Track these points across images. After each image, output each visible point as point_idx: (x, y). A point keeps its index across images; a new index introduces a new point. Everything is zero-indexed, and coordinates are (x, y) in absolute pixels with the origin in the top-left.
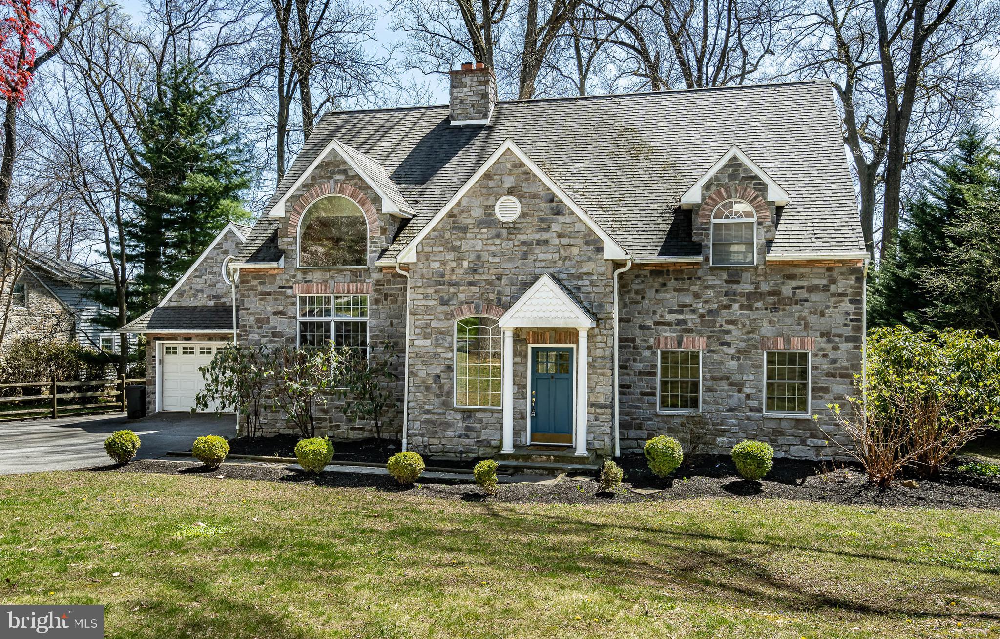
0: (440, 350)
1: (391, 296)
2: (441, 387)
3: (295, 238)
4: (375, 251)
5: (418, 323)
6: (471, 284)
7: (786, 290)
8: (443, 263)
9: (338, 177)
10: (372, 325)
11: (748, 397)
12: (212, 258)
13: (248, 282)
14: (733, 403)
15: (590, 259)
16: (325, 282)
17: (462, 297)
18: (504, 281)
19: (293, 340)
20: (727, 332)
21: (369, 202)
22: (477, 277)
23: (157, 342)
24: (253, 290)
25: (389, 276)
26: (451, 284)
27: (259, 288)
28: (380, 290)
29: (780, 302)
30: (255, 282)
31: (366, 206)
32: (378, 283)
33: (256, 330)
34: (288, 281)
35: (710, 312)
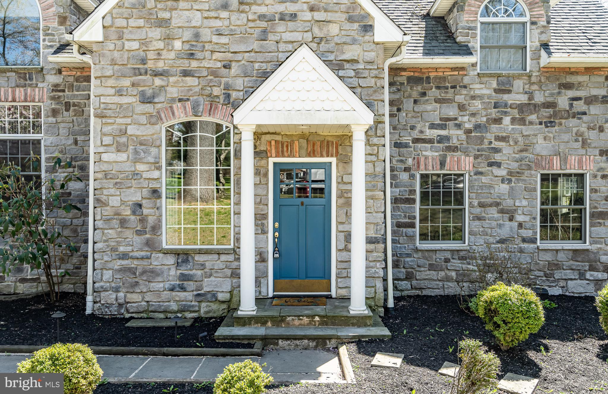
0: (141, 167)
1: (74, 105)
2: (143, 220)
4: (51, 46)
5: (107, 129)
6: (186, 73)
7: (563, 102)
8: (144, 42)
10: (48, 143)
11: (520, 225)
14: (505, 232)
15: (354, 41)
17: (173, 92)
18: (235, 69)
20: (497, 150)
22: (194, 64)
25: (71, 79)
26: (156, 74)
28: (59, 97)
29: (555, 115)
32: (56, 88)
35: (477, 127)
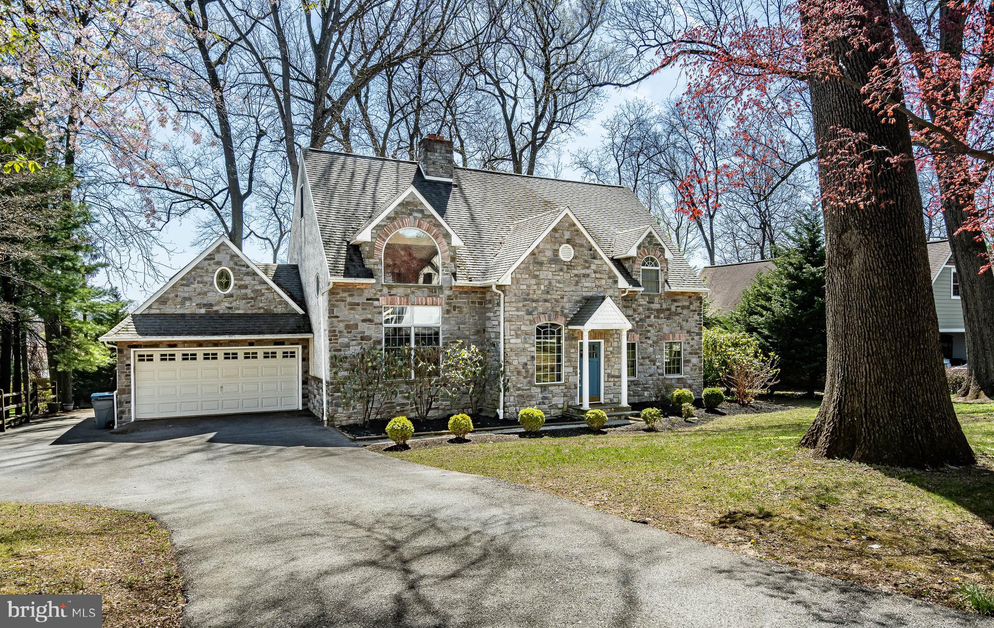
0: (527, 346)
1: (458, 307)
2: (527, 371)
3: (380, 260)
4: (447, 274)
5: (512, 327)
6: (546, 301)
7: (673, 308)
8: (528, 286)
9: (416, 214)
10: (444, 329)
11: (658, 367)
12: (202, 268)
13: (338, 294)
14: (652, 371)
15: (611, 287)
16: (407, 296)
17: (541, 310)
18: (565, 300)
19: (380, 342)
20: (649, 331)
21: (441, 236)
22: (549, 297)
23: (132, 350)
24: (343, 301)
26: (534, 301)
27: (349, 299)
28: (450, 303)
29: (670, 315)
30: (346, 294)
31: (439, 240)
32: (449, 298)
33: (346, 334)
34: (375, 294)
35: (641, 320)
